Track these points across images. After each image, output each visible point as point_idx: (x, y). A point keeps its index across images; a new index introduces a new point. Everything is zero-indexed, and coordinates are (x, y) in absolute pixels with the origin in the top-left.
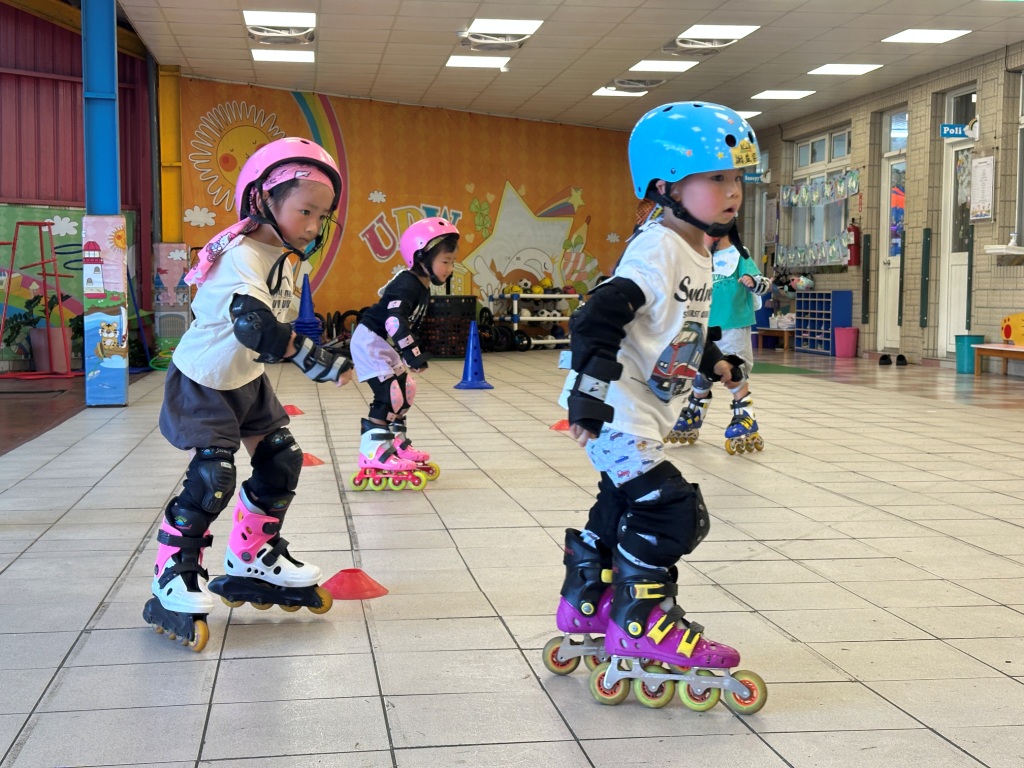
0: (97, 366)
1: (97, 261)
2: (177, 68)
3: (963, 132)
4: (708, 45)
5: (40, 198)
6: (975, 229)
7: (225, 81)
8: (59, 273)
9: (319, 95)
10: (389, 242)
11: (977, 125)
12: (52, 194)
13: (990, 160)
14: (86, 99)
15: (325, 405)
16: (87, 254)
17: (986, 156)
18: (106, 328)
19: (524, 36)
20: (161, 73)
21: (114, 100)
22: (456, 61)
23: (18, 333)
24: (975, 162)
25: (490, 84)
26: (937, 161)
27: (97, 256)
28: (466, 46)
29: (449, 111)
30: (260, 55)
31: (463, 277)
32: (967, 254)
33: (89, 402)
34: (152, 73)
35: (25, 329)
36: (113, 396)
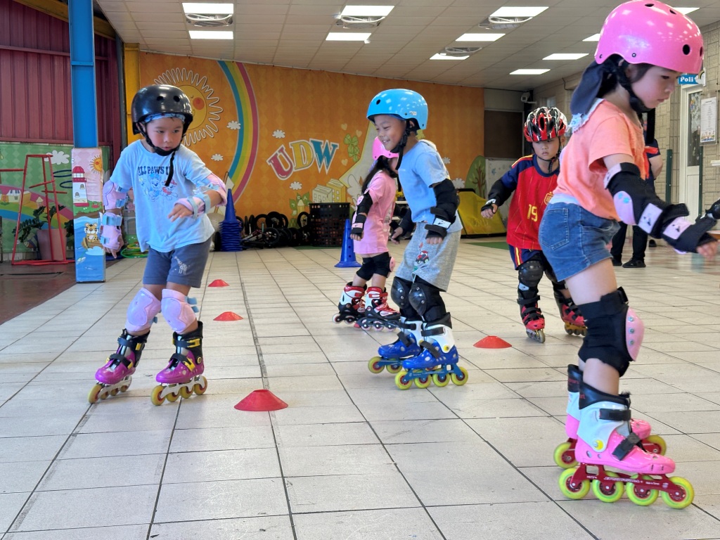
0: (83, 254)
1: (83, 180)
2: (137, 45)
3: (694, 80)
4: (512, 21)
5: (42, 138)
6: (704, 149)
7: (171, 54)
8: (56, 190)
9: (237, 63)
10: (288, 167)
11: (704, 75)
12: (51, 135)
13: (714, 100)
14: (73, 66)
15: (244, 279)
16: (75, 175)
17: (711, 97)
18: (89, 227)
19: (381, 17)
20: (126, 49)
21: (92, 66)
22: (333, 37)
23: (29, 233)
24: (703, 101)
25: (357, 53)
26: (676, 101)
27: (82, 177)
28: (340, 26)
29: (328, 72)
30: (195, 35)
31: (340, 190)
32: (698, 167)
33: (78, 279)
34: (119, 49)
35: (33, 230)
36: (94, 275)
